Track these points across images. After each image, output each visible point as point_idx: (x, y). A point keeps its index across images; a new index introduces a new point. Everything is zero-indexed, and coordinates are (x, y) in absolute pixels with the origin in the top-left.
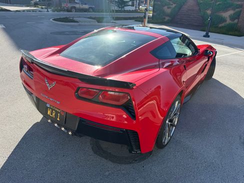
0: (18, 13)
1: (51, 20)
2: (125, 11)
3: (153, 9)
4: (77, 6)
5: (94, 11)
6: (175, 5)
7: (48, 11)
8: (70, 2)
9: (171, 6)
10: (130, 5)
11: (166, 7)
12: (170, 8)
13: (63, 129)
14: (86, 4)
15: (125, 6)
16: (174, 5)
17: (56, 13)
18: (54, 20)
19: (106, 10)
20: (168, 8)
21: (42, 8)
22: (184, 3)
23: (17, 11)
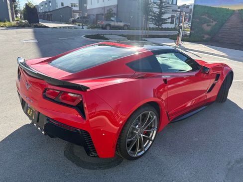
0: (54, 29)
1: (83, 36)
2: (162, 29)
3: (191, 27)
4: (112, 24)
5: (129, 28)
6: (216, 22)
7: (83, 28)
8: (106, 20)
9: (212, 24)
10: (168, 23)
11: (205, 25)
12: (210, 25)
13: (39, 128)
14: (121, 22)
15: (163, 24)
16: (214, 23)
17: (90, 30)
18: (86, 36)
19: (142, 28)
20: (208, 26)
21: (79, 25)
22: (226, 21)
23: (54, 27)
